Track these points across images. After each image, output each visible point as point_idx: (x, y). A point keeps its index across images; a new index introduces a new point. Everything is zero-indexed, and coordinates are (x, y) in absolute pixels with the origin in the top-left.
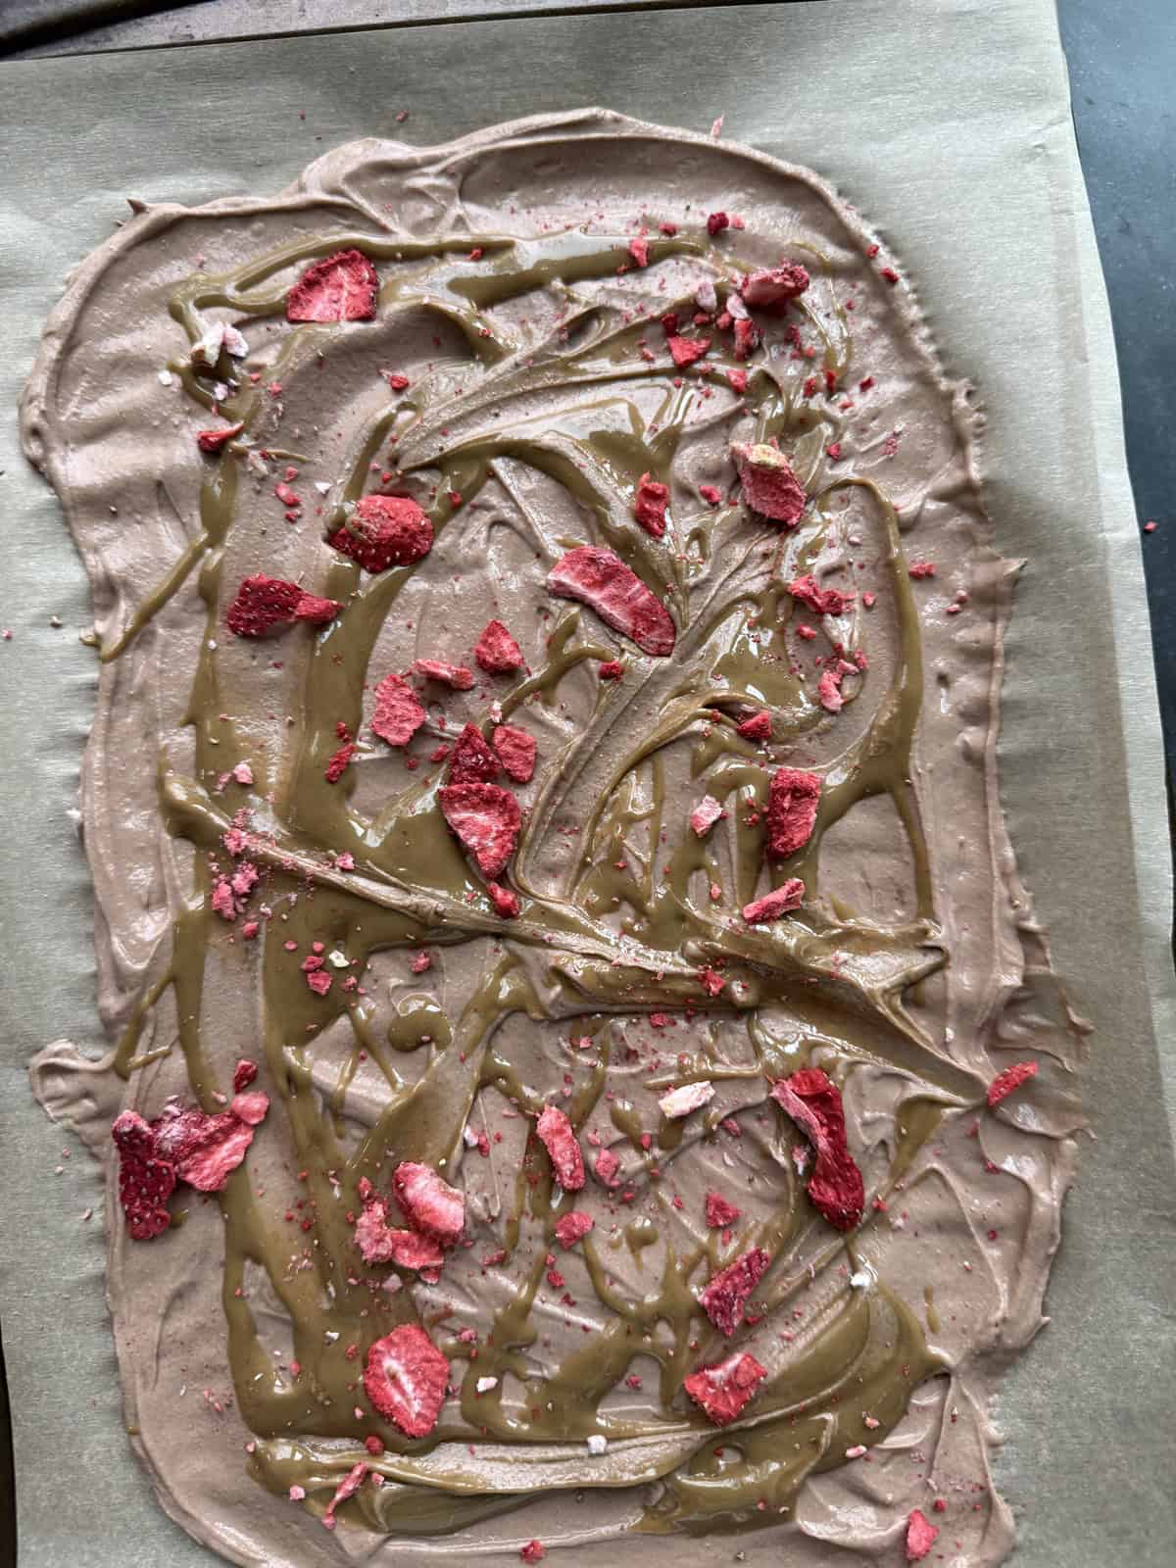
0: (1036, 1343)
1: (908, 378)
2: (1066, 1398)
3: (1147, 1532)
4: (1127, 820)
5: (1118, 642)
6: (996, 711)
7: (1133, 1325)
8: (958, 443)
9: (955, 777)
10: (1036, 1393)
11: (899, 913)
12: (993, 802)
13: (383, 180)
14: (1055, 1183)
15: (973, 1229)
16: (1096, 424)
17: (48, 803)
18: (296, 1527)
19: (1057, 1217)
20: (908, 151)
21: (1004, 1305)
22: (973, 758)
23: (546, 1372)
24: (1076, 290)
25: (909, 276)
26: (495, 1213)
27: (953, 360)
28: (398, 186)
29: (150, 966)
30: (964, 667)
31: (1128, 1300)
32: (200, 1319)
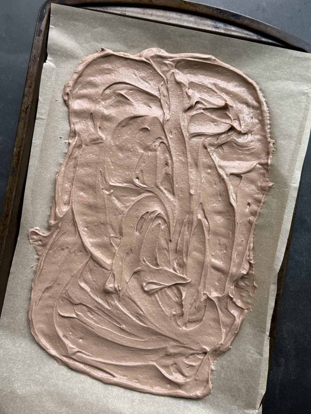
0: (227, 352)
1: (262, 136)
2: (230, 364)
3: (239, 397)
4: (277, 245)
5: (287, 207)
6: (258, 214)
7: (249, 352)
8: (268, 154)
9: (245, 226)
10: (224, 362)
11: (225, 252)
12: (252, 234)
13: (159, 59)
14: (240, 319)
15: (221, 323)
16: (298, 159)
17: (49, 176)
18: (59, 344)
19: (239, 325)
20: (277, 85)
21: (222, 341)
22: (250, 223)
23: (121, 327)
24: (304, 128)
25: (269, 113)
26: (120, 289)
27: (273, 135)
28: (161, 61)
29: (63, 217)
30: (254, 203)
31: (249, 347)
32: (51, 294)
